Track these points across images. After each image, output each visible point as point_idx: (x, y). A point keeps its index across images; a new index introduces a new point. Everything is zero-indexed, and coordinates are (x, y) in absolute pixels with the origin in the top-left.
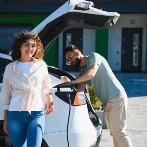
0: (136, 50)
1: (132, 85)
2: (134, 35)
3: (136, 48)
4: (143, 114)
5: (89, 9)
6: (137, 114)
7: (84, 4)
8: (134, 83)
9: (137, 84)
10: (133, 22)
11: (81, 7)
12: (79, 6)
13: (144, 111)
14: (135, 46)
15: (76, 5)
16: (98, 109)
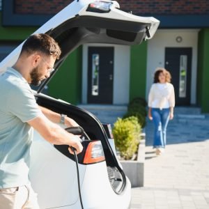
0: (183, 77)
1: (178, 122)
2: (181, 56)
3: (184, 74)
4: (193, 164)
5: (110, 10)
6: (184, 164)
7: (103, 4)
8: (180, 120)
9: (184, 121)
10: (179, 40)
11: (98, 7)
12: (94, 6)
13: (194, 160)
14: (182, 71)
15: (89, 5)
16: (130, 158)
